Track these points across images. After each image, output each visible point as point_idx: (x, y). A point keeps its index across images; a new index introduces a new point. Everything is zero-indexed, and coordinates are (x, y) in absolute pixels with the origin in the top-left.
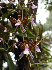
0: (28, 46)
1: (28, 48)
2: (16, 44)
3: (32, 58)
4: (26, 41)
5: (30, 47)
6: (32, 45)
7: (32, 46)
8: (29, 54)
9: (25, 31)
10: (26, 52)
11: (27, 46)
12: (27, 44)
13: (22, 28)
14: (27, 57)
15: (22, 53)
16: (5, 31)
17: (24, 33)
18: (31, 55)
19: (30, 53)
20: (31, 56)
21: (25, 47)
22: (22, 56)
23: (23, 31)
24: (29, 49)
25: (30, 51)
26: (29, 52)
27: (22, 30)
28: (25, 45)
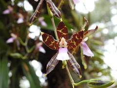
0: (66, 43)
1: (66, 46)
2: (40, 44)
3: (76, 69)
4: (60, 31)
5: (69, 44)
6: (74, 39)
7: (75, 43)
8: (69, 60)
9: (57, 11)
10: (63, 55)
11: (63, 42)
12: (63, 39)
13: (50, 6)
14: (65, 66)
15: (52, 60)
16: (20, 21)
17: (56, 15)
18: (74, 62)
19: (72, 59)
20: (73, 64)
21: (59, 45)
22: (54, 66)
23: (53, 12)
24: (68, 48)
25: (71, 54)
26: (70, 56)
27: (51, 9)
28: (60, 40)
